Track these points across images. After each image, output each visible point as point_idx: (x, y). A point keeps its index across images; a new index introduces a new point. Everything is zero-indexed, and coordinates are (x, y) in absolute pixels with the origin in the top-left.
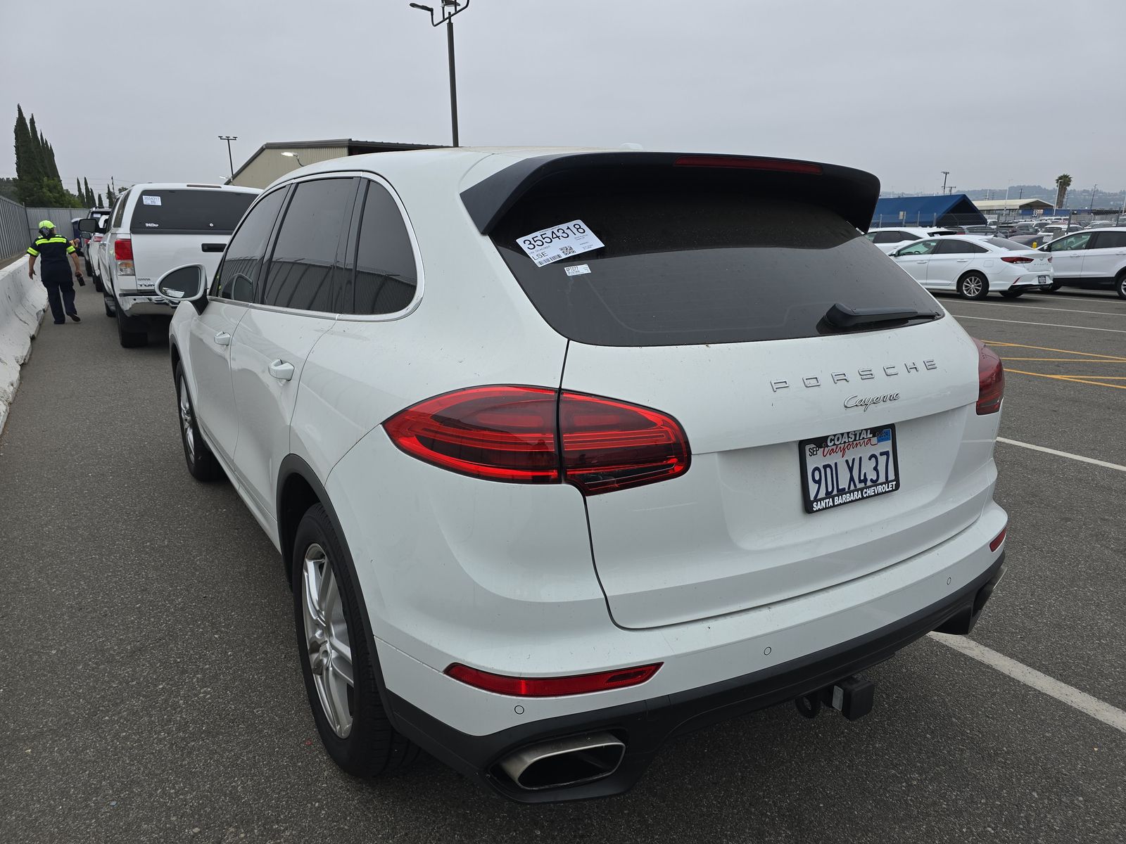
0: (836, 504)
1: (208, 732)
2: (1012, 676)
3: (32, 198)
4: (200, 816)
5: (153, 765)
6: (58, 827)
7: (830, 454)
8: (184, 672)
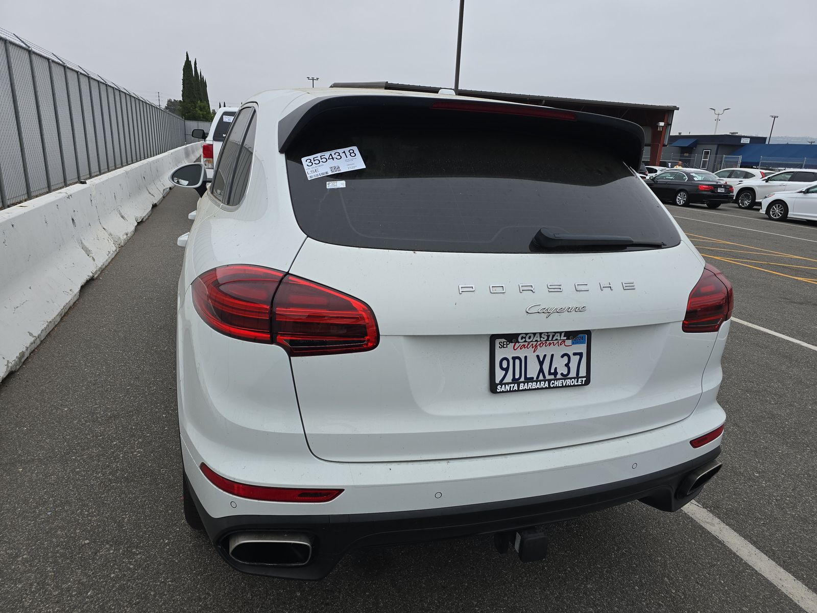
0: (520, 389)
1: (127, 479)
2: (738, 554)
3: (189, 114)
4: (94, 533)
5: (84, 493)
6: (11, 522)
7: (521, 349)
8: (133, 436)
